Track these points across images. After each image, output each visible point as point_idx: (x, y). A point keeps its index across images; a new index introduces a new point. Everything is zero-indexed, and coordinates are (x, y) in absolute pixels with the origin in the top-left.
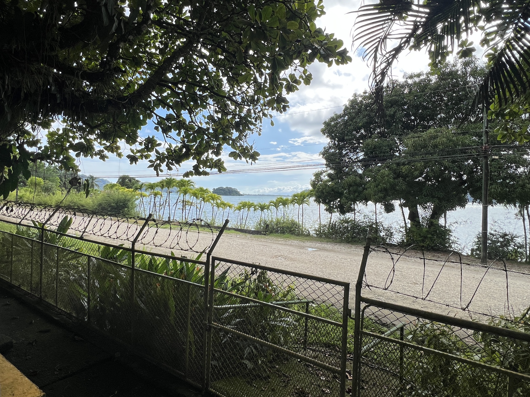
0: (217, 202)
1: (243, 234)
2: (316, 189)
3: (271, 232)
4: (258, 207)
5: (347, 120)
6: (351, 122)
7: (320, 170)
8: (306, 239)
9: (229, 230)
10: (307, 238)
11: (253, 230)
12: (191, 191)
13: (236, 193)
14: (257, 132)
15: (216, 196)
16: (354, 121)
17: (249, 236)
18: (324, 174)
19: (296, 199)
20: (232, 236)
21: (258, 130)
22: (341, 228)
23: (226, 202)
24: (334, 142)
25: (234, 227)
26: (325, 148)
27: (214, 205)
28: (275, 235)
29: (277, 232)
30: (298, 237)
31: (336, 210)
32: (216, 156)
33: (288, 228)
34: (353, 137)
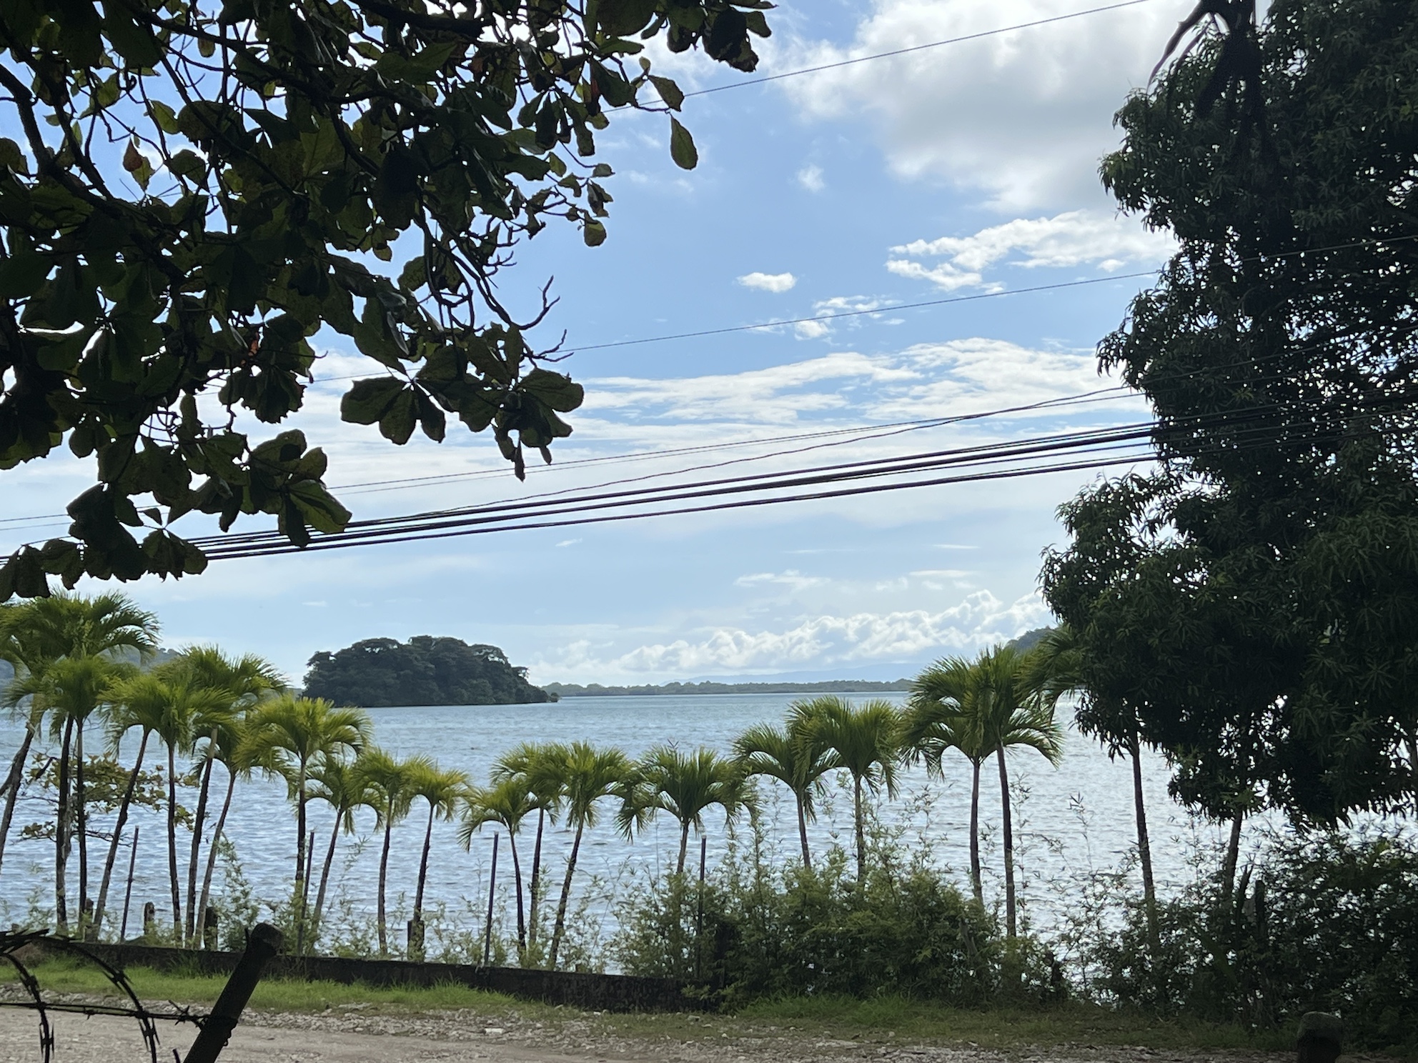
0: (330, 765)
1: (532, 1009)
2: (1092, 627)
3: (759, 987)
4: (652, 789)
5: (1303, 83)
6: (1332, 98)
7: (1114, 475)
8: (1036, 1034)
9: (428, 984)
10: (1045, 1022)
11: (614, 969)
12: (125, 689)
13: (496, 686)
14: (572, 215)
15: (328, 713)
16: (1358, 84)
17: (578, 1023)
18: (1152, 508)
19: (947, 714)
20: (443, 1036)
21: (583, 203)
22: (1306, 929)
23: (399, 760)
24: (1216, 259)
25: (464, 959)
26: (1142, 306)
27: (314, 784)
28: (787, 1003)
29: (799, 980)
30: (968, 1018)
31: (1262, 788)
32: (262, 417)
33: (886, 943)
34: (1356, 208)
